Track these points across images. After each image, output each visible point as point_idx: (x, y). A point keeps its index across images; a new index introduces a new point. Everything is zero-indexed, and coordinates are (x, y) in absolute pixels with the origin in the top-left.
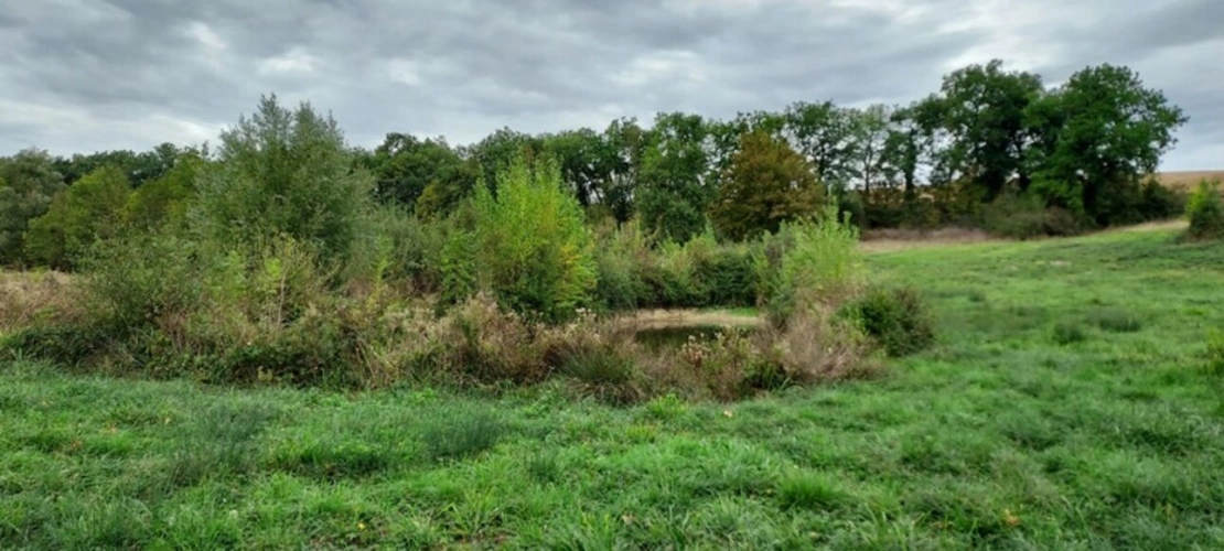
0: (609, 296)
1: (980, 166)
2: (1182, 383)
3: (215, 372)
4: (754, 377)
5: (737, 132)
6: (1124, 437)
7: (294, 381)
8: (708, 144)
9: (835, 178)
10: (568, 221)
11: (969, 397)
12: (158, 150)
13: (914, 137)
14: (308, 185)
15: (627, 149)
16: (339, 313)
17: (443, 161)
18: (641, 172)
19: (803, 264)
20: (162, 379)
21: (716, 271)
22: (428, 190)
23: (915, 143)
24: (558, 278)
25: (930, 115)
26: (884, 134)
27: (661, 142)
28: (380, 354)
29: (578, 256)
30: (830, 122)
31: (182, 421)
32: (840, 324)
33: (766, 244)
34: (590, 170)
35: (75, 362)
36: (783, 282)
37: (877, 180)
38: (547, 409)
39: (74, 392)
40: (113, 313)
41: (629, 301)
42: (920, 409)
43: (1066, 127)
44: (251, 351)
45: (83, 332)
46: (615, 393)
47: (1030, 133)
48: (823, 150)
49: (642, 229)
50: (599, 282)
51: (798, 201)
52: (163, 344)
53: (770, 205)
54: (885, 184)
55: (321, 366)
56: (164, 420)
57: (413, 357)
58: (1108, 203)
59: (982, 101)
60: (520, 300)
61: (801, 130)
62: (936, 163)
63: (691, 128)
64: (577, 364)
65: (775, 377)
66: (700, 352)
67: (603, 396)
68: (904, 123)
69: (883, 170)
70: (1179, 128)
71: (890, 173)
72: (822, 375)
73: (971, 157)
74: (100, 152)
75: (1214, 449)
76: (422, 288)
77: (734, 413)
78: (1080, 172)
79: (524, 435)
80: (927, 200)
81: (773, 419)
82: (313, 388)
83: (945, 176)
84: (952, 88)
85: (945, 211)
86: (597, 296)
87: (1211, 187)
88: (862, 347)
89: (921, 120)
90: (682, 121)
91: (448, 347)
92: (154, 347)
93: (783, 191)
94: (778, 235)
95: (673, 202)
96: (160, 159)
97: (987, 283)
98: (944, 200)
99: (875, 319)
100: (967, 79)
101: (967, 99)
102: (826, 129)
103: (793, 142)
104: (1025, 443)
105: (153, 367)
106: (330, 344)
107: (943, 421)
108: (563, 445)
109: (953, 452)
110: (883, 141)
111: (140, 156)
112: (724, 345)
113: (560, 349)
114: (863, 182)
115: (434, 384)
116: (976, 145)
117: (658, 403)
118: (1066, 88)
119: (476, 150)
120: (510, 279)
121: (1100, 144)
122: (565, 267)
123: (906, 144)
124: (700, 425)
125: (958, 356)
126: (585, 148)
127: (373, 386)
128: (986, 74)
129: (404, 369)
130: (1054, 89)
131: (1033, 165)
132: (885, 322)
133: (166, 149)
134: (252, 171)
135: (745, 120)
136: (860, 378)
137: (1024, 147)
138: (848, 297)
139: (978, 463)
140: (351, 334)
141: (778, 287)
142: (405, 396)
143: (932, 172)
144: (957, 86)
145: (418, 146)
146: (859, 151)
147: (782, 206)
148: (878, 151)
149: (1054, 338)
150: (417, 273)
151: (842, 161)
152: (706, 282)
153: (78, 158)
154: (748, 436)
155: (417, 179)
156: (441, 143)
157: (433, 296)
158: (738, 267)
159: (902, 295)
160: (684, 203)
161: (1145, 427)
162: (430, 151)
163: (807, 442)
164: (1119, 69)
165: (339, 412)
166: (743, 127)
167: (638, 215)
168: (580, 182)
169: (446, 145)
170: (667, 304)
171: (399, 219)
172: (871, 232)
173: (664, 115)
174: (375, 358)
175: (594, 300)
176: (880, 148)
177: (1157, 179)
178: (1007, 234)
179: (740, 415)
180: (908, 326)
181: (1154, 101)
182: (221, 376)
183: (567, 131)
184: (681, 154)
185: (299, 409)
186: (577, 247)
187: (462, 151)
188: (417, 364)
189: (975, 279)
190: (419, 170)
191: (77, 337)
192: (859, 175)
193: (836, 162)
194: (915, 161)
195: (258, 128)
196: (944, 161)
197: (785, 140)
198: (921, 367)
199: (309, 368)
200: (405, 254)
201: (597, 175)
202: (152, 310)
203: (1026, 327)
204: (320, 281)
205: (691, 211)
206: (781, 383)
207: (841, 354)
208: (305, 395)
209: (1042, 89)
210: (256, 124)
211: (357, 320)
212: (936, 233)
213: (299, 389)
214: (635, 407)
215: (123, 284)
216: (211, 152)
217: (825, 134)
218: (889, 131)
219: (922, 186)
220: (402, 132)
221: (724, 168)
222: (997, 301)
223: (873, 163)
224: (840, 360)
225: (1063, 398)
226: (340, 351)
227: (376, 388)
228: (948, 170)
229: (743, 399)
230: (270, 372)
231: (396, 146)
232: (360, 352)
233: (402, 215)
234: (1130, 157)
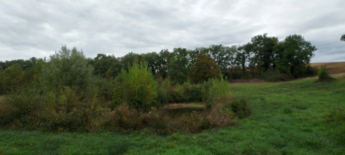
0: (161, 100)
1: (262, 62)
2: (319, 126)
3: (46, 128)
4: (202, 126)
5: (196, 53)
6: (303, 144)
7: (69, 131)
8: (188, 56)
9: (223, 65)
10: (149, 79)
11: (261, 131)
12: (31, 59)
13: (244, 54)
14: (75, 70)
15: (166, 58)
16: (83, 110)
17: (113, 61)
18: (170, 64)
19: (215, 90)
20: (30, 131)
21: (191, 92)
22: (109, 70)
23: (245, 56)
24: (146, 95)
25: (248, 48)
26: (236, 53)
27: (175, 56)
28: (95, 122)
29: (152, 89)
30: (221, 50)
31: (36, 144)
32: (225, 110)
33: (205, 84)
34: (155, 63)
35: (4, 125)
36: (209, 95)
37: (235, 66)
38: (143, 138)
39: (3, 136)
40: (16, 111)
41: (167, 101)
42: (247, 135)
43: (285, 51)
44: (57, 122)
45: (7, 116)
46: (162, 132)
47: (275, 53)
48: (220, 58)
49: (170, 80)
50: (158, 96)
51: (213, 72)
52: (31, 120)
53: (205, 73)
54: (237, 67)
55: (77, 126)
56: (30, 144)
57: (104, 123)
58: (297, 72)
59: (262, 44)
60: (135, 102)
61: (213, 52)
62: (251, 61)
63: (183, 52)
64: (151, 123)
65: (208, 126)
66: (186, 119)
67: (159, 133)
68: (241, 50)
69: (236, 63)
70: (315, 52)
71: (238, 64)
72: (221, 125)
73: (260, 59)
74: (14, 60)
75: (327, 147)
76: (107, 99)
77: (196, 138)
78: (289, 63)
79: (136, 147)
80: (248, 71)
81: (207, 139)
82: (75, 133)
83: (253, 64)
84: (254, 41)
85: (253, 74)
86: (157, 100)
87: (324, 68)
88: (231, 116)
89: (246, 49)
90: (181, 50)
91: (114, 119)
92: (28, 121)
93: (209, 69)
94: (208, 82)
95: (179, 73)
96: (31, 62)
97: (265, 95)
98: (253, 71)
99: (235, 108)
100: (258, 38)
101: (258, 44)
102: (220, 52)
103: (212, 56)
104: (276, 146)
105: (28, 127)
106: (80, 119)
107: (254, 139)
108: (147, 149)
109: (257, 150)
110: (236, 55)
111: (26, 61)
112: (193, 117)
113: (147, 119)
114: (231, 67)
115: (110, 131)
116: (261, 56)
117: (175, 135)
118: (285, 41)
119: (123, 58)
120: (133, 96)
121: (295, 56)
122: (148, 92)
123: (242, 56)
124: (187, 142)
125: (258, 118)
126: (154, 58)
127: (92, 131)
128: (263, 37)
129: (102, 126)
130: (282, 41)
131: (277, 62)
132: (237, 108)
133: (33, 59)
134: (58, 67)
135: (198, 50)
136: (231, 125)
137: (274, 57)
138: (227, 101)
139: (264, 153)
140: (86, 116)
141: (208, 96)
142: (102, 134)
143: (249, 64)
144: (255, 40)
145: (107, 57)
146: (230, 58)
147: (209, 74)
148: (235, 58)
149: (284, 112)
150: (106, 95)
151: (225, 61)
152: (188, 95)
153: (7, 62)
154: (200, 145)
155: (106, 67)
156: (113, 56)
157: (111, 101)
158: (197, 91)
159: (242, 101)
160: (182, 73)
161: (309, 141)
162: (110, 59)
163: (217, 147)
164: (299, 36)
165: (82, 140)
166: (198, 52)
167: (169, 76)
168: (153, 67)
169: (114, 57)
170: (177, 102)
171: (101, 79)
172: (233, 80)
173: (176, 48)
174: (93, 123)
175: (157, 101)
176: (235, 57)
177: (310, 65)
178: (270, 81)
179: (198, 138)
180: (244, 110)
181: (308, 44)
182: (48, 129)
183: (149, 53)
184: (181, 59)
185: (71, 139)
186: (152, 86)
187: (119, 59)
188: (106, 125)
189: (262, 94)
190: (107, 64)
191: (5, 118)
192: (230, 65)
193: (223, 61)
194: (245, 61)
195: (60, 54)
196: (253, 60)
197: (209, 55)
198: (248, 122)
199: (74, 127)
200: (103, 90)
201: (157, 65)
202: (27, 110)
203: (276, 108)
204: (77, 98)
205: (184, 75)
206: (209, 128)
207: (226, 118)
208: (72, 135)
209: (278, 41)
210: (60, 53)
211: (88, 112)
212: (251, 80)
213: (71, 133)
214: (168, 137)
215: (19, 102)
216: (46, 60)
217: (220, 53)
218: (237, 53)
219: (247, 67)
220: (102, 54)
221: (193, 63)
222: (268, 100)
223: (233, 61)
224: (225, 120)
225: (287, 131)
226: (83, 121)
227: (93, 132)
228: (254, 63)
229: (198, 133)
230: (62, 128)
231: (100, 57)
232: (89, 121)
233: (102, 78)
234: (303, 59)
